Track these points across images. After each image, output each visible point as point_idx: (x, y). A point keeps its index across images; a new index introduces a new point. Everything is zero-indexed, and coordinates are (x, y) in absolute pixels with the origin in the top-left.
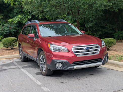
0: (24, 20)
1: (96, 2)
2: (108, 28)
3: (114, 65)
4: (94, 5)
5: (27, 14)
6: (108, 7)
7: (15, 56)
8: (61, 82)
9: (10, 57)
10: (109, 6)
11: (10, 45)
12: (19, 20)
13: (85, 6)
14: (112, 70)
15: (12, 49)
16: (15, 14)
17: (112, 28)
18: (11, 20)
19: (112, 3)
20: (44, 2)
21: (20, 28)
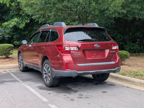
0: (22, 24)
1: (109, 9)
2: (119, 38)
3: (129, 82)
4: (106, 12)
5: (25, 18)
6: (122, 15)
7: (11, 67)
8: (70, 100)
9: (5, 68)
10: (123, 13)
11: (5, 52)
12: (16, 24)
13: (95, 12)
14: (127, 87)
15: (7, 58)
16: (10, 16)
17: (123, 40)
18: (6, 23)
19: (127, 10)
20: (49, 5)
21: (15, 33)
